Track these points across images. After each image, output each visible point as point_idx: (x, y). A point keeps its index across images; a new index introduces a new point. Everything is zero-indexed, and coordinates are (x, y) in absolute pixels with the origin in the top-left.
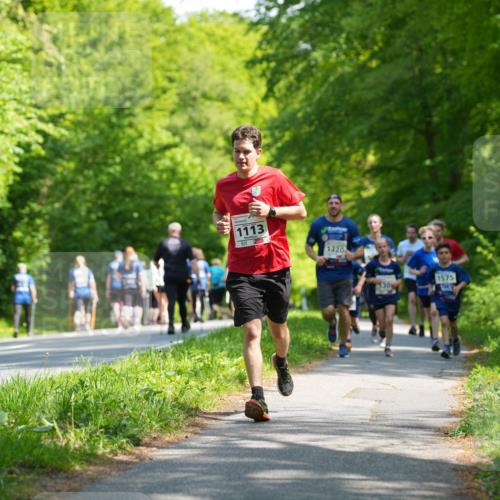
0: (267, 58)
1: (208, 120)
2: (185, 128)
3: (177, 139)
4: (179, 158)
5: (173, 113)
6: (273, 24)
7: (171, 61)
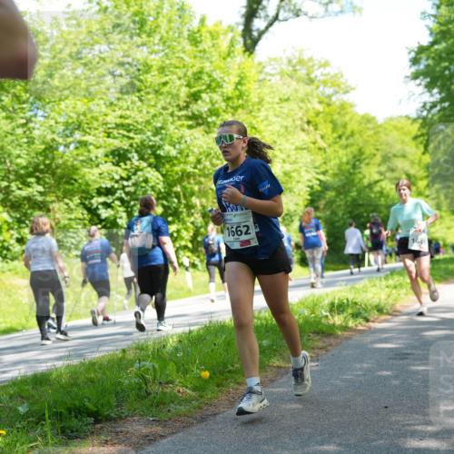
0: (422, 135)
1: (397, 167)
2: (386, 172)
3: (382, 177)
4: (384, 186)
5: (379, 165)
6: (424, 119)
7: (377, 141)
